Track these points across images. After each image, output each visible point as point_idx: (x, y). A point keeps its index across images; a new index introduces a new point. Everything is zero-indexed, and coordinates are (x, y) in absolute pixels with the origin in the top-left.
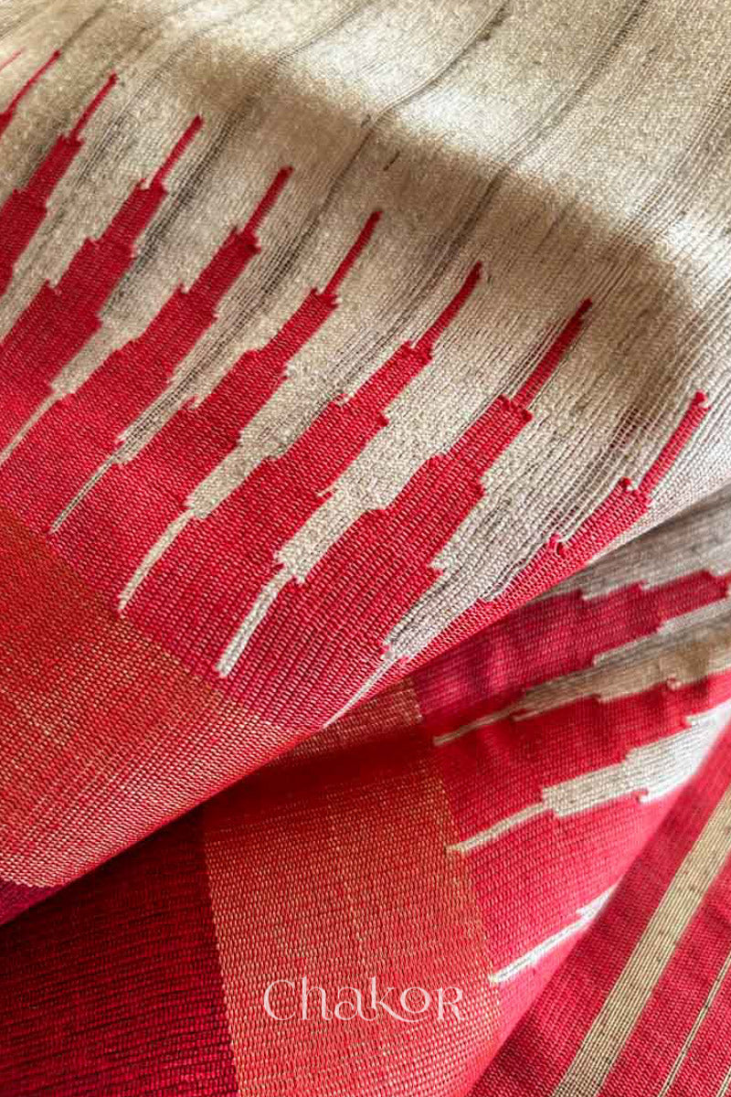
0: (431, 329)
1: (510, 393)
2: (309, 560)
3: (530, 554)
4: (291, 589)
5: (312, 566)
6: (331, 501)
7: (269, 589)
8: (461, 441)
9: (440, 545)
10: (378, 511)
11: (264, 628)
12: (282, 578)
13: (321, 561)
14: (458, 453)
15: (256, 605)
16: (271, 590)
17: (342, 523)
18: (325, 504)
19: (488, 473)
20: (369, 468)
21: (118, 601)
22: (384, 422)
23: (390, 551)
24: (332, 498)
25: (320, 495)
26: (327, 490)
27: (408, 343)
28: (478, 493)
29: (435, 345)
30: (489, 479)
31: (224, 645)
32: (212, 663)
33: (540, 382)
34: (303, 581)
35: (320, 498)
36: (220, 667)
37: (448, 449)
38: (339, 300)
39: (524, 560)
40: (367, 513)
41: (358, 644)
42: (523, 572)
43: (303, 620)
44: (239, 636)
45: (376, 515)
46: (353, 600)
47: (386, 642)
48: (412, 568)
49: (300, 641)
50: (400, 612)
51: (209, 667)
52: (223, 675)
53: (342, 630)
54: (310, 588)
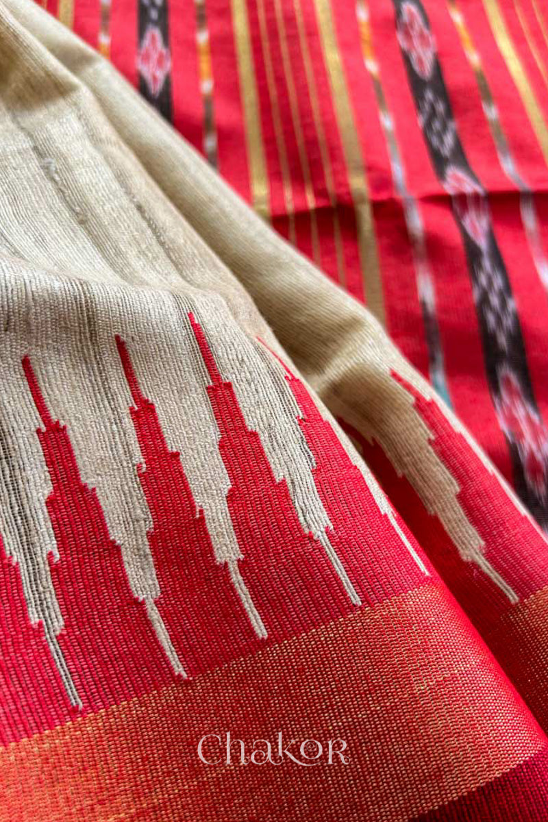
0: (131, 391)
1: (209, 383)
2: (233, 546)
3: (300, 433)
4: (242, 565)
5: (237, 546)
6: (206, 513)
7: (234, 579)
8: (218, 424)
9: (269, 470)
10: (230, 491)
11: (255, 596)
12: (233, 568)
13: (237, 539)
14: (224, 430)
15: (239, 591)
16: (237, 578)
17: (224, 514)
18: (206, 517)
19: (247, 423)
20: (200, 480)
21: (180, 676)
22: (177, 455)
23: (257, 498)
24: (205, 511)
25: (198, 516)
26: (197, 510)
27: (131, 409)
28: (254, 435)
29: (145, 396)
30: (251, 424)
31: (249, 624)
32: (255, 638)
33: (214, 365)
34: (242, 555)
35: (200, 518)
36: (261, 636)
37: (219, 433)
38: (62, 423)
39: (302, 438)
40: (227, 497)
41: (297, 547)
42: (307, 443)
43: (264, 570)
44: (250, 613)
45: (232, 493)
46: (270, 534)
47: (307, 531)
48: (273, 492)
49: (275, 579)
50: (293, 513)
51: (256, 641)
52: (266, 637)
53: (283, 551)
54: (249, 554)
